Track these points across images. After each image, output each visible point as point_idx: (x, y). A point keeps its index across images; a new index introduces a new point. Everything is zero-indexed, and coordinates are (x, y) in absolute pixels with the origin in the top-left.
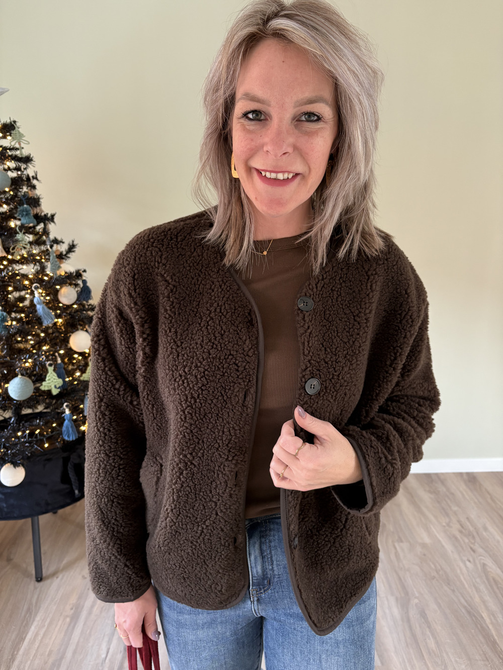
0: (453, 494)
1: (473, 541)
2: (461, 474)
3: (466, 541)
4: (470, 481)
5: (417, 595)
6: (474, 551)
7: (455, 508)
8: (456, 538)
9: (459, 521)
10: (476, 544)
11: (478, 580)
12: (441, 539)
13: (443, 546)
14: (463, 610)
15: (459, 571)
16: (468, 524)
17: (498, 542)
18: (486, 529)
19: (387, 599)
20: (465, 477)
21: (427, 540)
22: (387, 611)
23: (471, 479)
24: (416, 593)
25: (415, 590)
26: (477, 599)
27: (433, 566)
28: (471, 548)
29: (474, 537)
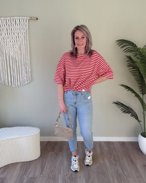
0: (115, 148)
1: (116, 162)
2: (120, 142)
3: (114, 162)
4: (122, 144)
5: (92, 178)
6: (116, 165)
7: (114, 152)
8: (111, 161)
9: (114, 156)
11: (114, 174)
12: (106, 161)
13: (106, 164)
15: (109, 171)
16: (117, 157)
18: (122, 159)
21: (102, 162)
26: (112, 180)
27: (101, 170)
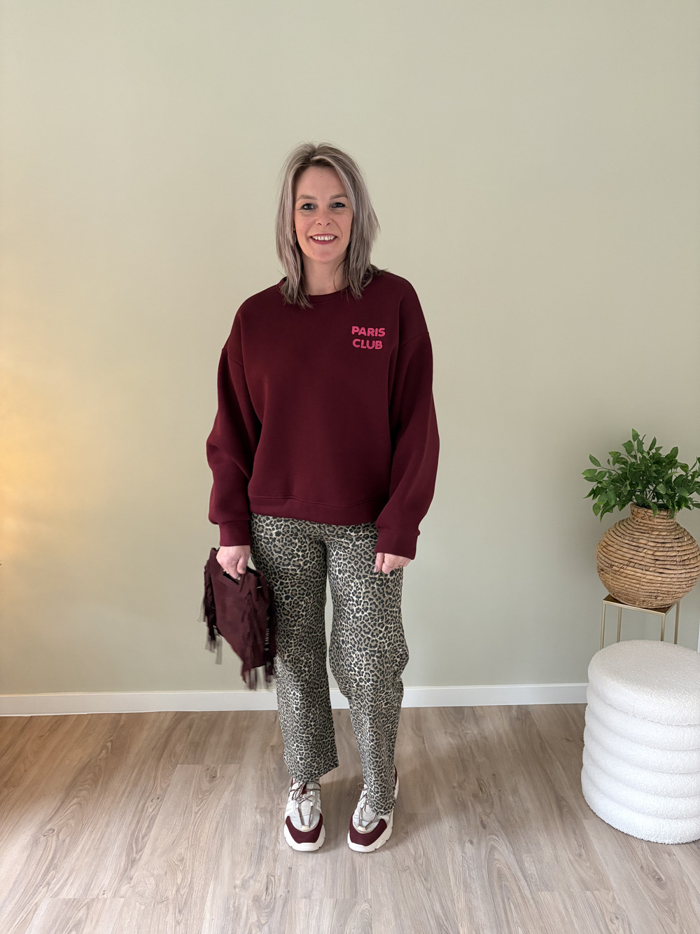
0: (486, 738)
1: (488, 810)
3: (479, 809)
4: (518, 719)
5: (369, 895)
6: (484, 826)
7: (480, 760)
8: (464, 805)
9: (478, 780)
10: (492, 816)
11: (474, 874)
12: (441, 807)
14: (433, 923)
16: (491, 784)
17: (527, 812)
18: (515, 791)
19: (321, 903)
20: (514, 712)
22: (313, 922)
23: (522, 715)
24: (369, 892)
25: (369, 888)
26: (461, 904)
28: (482, 822)
29: (492, 804)
